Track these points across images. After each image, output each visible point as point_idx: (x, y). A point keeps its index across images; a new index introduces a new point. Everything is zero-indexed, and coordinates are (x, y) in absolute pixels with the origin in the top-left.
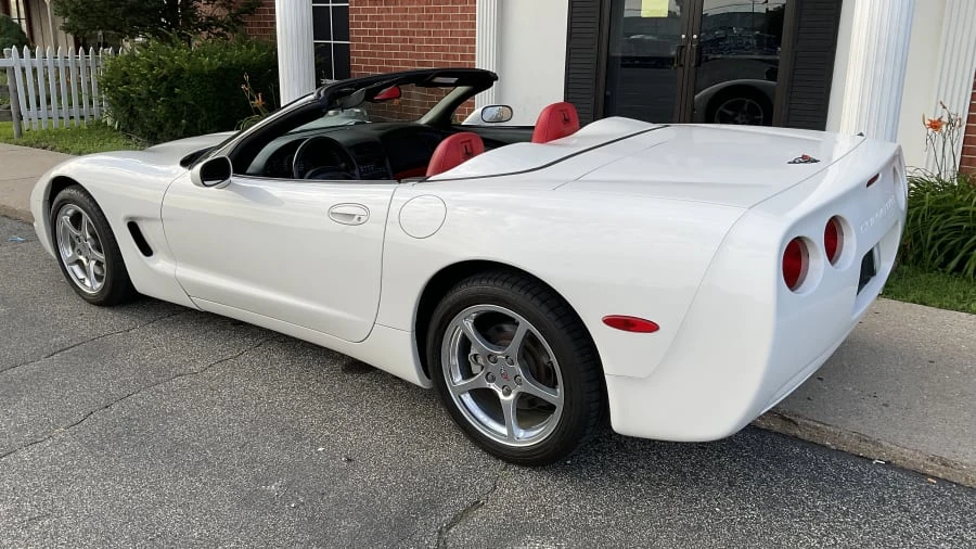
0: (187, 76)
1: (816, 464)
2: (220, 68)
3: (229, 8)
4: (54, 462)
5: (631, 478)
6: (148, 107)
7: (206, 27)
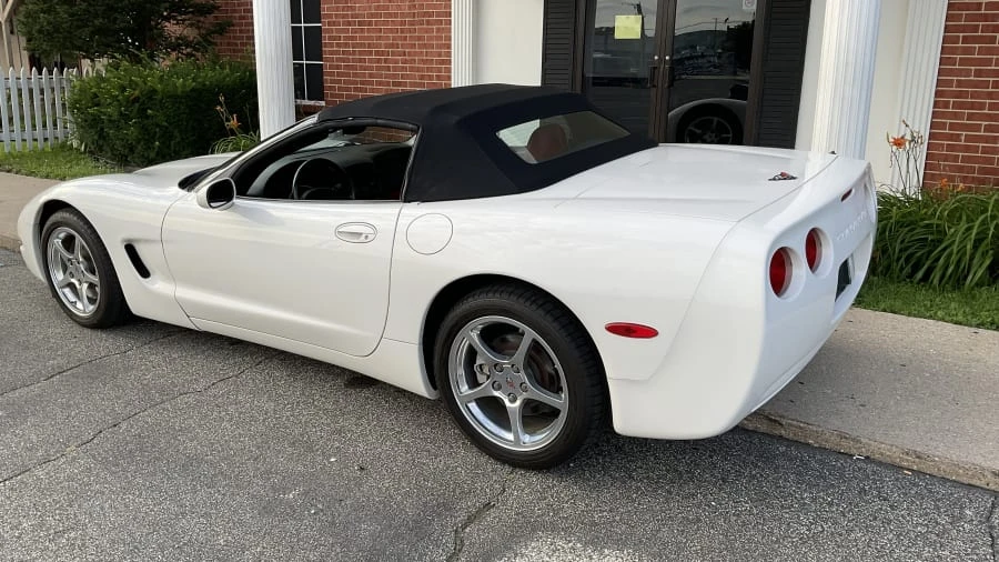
0: (159, 97)
1: (801, 461)
2: (193, 90)
3: (198, 28)
4: (70, 479)
5: (631, 477)
6: (118, 128)
7: (176, 47)
